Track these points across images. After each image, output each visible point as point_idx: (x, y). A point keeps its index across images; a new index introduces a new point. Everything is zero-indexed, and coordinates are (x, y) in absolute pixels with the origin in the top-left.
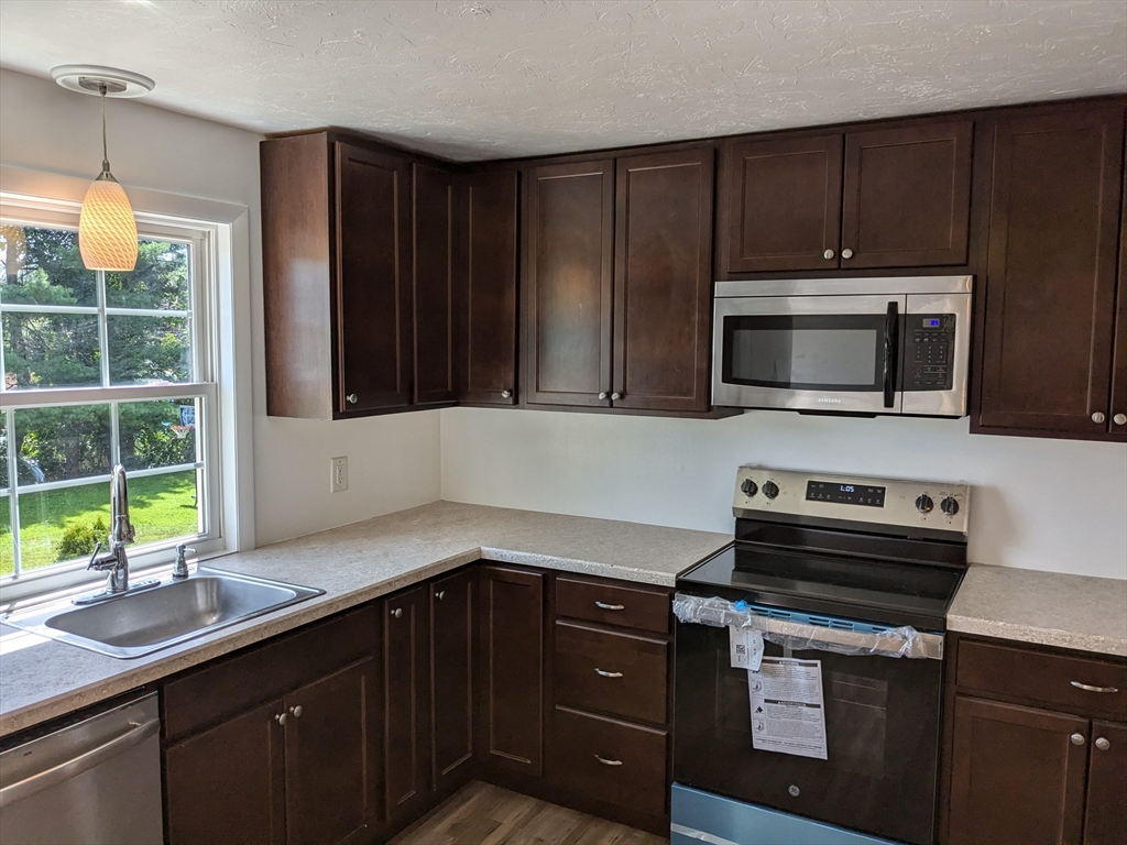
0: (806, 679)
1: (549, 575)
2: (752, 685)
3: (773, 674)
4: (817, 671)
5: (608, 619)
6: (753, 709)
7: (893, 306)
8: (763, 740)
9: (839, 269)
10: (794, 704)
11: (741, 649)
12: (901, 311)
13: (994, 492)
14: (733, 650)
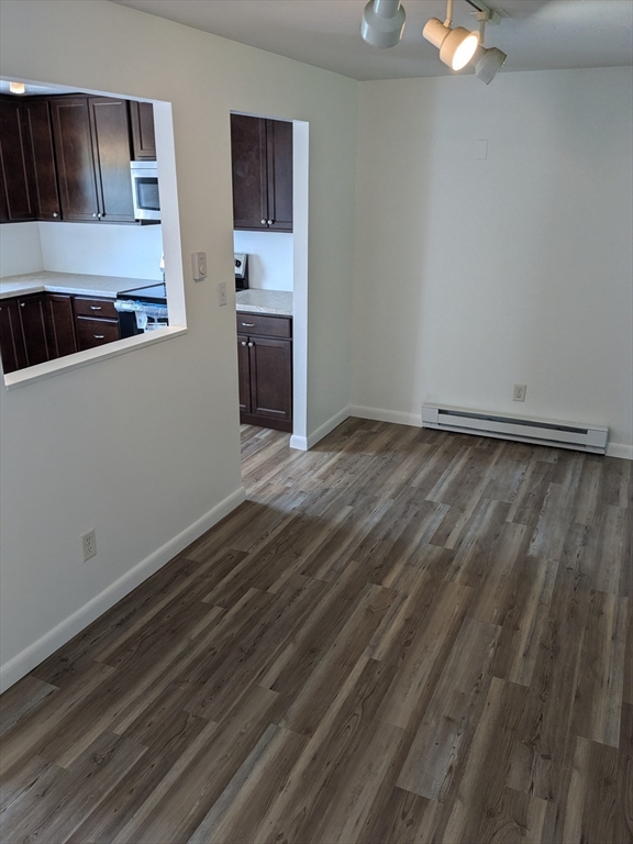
1: (73, 297)
5: (96, 313)
13: (257, 256)
14: (138, 322)
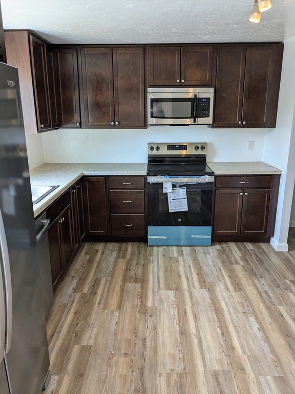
0: (182, 192)
1: (107, 178)
2: (169, 196)
3: (174, 193)
4: (185, 190)
5: (127, 187)
6: (169, 202)
7: (196, 95)
8: (172, 209)
9: (180, 85)
10: (180, 199)
11: (166, 188)
12: (197, 97)
14: (164, 189)
